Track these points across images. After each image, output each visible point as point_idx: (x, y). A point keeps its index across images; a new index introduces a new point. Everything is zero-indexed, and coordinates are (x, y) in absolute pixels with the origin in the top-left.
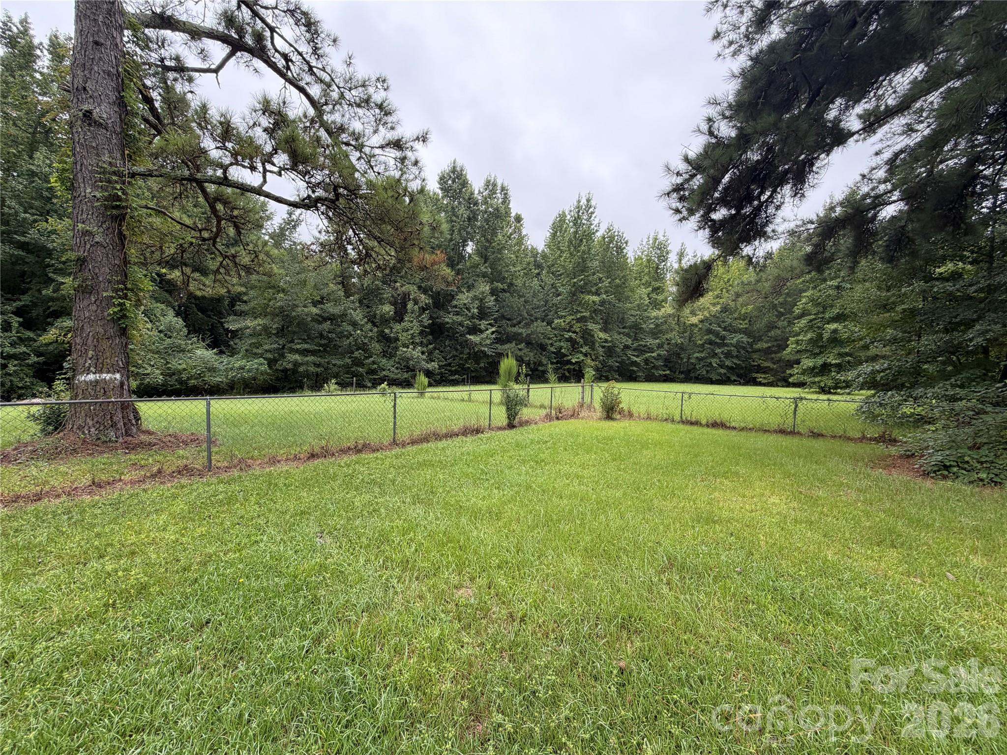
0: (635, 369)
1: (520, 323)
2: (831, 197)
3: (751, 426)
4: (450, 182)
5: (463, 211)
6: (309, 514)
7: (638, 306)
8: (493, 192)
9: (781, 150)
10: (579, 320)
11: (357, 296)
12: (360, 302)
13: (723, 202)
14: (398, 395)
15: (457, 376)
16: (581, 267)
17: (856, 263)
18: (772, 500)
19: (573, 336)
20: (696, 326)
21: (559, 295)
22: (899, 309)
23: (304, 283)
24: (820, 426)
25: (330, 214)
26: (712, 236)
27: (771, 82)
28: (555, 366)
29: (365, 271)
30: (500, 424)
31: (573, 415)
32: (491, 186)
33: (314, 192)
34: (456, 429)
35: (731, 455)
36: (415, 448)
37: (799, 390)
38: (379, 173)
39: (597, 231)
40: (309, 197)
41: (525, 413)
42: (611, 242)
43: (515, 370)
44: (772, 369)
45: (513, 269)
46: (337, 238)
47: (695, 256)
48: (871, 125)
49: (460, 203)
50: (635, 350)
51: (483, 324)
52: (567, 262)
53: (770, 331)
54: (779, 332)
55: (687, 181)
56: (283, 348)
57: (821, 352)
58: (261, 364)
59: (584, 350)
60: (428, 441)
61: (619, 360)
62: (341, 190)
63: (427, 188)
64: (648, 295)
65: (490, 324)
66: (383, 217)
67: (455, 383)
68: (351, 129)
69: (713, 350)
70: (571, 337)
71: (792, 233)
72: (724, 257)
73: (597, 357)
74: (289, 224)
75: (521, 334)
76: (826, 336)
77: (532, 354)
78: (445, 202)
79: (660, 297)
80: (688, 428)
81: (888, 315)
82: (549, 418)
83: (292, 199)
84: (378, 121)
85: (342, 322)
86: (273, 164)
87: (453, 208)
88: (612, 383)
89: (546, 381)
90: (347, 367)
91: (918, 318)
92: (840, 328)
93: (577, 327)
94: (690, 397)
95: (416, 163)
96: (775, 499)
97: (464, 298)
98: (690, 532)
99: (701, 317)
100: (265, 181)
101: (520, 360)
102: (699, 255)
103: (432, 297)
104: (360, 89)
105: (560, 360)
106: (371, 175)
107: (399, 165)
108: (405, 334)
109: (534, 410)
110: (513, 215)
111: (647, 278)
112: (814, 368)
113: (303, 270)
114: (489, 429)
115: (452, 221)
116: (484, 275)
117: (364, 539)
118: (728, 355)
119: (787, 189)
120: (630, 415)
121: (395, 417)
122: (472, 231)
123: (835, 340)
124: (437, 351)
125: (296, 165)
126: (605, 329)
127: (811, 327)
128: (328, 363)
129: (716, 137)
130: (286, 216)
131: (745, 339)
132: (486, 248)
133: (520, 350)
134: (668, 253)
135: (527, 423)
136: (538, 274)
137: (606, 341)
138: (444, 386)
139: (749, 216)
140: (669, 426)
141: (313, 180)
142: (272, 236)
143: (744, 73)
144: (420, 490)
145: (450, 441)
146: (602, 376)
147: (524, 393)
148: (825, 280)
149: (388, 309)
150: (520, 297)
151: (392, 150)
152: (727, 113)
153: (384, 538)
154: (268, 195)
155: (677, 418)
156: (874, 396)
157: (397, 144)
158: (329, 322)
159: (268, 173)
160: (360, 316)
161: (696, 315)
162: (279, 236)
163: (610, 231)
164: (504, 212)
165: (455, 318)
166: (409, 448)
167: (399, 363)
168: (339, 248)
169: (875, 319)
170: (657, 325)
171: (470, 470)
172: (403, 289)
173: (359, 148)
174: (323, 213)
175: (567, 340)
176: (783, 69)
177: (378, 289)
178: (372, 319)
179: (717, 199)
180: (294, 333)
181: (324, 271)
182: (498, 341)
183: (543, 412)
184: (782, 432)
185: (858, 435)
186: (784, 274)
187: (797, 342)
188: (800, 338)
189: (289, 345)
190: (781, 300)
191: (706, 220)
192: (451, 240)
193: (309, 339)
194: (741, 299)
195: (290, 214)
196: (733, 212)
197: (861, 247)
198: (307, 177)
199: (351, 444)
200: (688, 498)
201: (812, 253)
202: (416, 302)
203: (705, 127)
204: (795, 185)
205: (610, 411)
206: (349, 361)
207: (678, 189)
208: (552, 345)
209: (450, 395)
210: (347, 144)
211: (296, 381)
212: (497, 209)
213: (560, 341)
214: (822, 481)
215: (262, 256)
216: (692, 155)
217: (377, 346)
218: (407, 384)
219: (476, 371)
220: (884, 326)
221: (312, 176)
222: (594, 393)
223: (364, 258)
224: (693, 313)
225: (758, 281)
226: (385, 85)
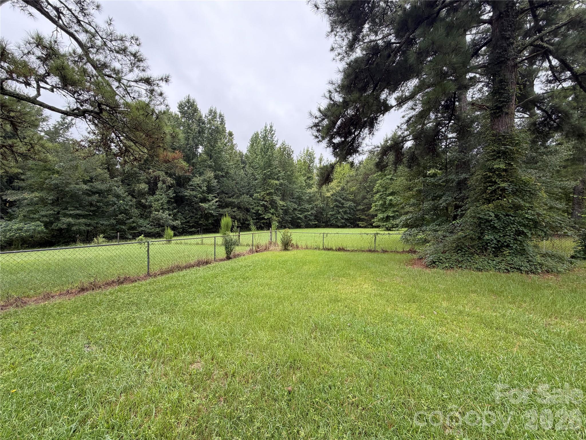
0: (300, 221)
1: (233, 196)
2: (386, 135)
3: (356, 249)
4: (186, 108)
5: (195, 127)
6: (78, 332)
7: (300, 186)
8: (214, 117)
9: (363, 111)
10: (268, 194)
11: (119, 178)
12: (122, 181)
13: (338, 134)
14: (150, 243)
15: (194, 229)
16: (269, 164)
17: (396, 168)
18: (365, 286)
19: (265, 203)
20: (330, 197)
21: (256, 180)
22: (415, 189)
23: (76, 167)
24: (386, 247)
25: (96, 122)
26: (334, 151)
27: (356, 77)
28: (255, 221)
29: (125, 161)
30: (221, 257)
31: (265, 249)
32: (213, 113)
33: (82, 106)
34: (192, 263)
35: (347, 265)
36: (164, 277)
37: (377, 229)
38: (134, 98)
39: (276, 144)
40: (78, 109)
41: (237, 250)
42: (284, 151)
43: (230, 224)
44: (365, 220)
45: (228, 164)
46: (102, 138)
47: (327, 161)
48: (400, 103)
49: (193, 122)
50: (299, 211)
51: (210, 197)
52: (260, 161)
53: (363, 200)
54: (367, 201)
55: (321, 121)
56: (58, 213)
57: (386, 211)
58: (38, 226)
59: (271, 212)
60: (173, 272)
61: (291, 216)
62: (104, 107)
63: (171, 110)
64: (305, 180)
65: (215, 197)
66: (136, 127)
67: (192, 233)
68: (112, 67)
69: (338, 210)
70: (264, 204)
71: (370, 152)
72: (340, 162)
73: (279, 215)
74: (62, 125)
75: (234, 202)
76: (387, 202)
77: (241, 214)
78: (183, 120)
79: (311, 182)
80: (326, 252)
81: (411, 192)
82: (251, 251)
83: (64, 109)
84: (133, 64)
85: (108, 195)
86: (46, 83)
87: (188, 125)
88: (287, 230)
89: (250, 230)
90: (112, 226)
91: (422, 194)
92: (393, 198)
93: (267, 198)
94: (327, 236)
95: (161, 94)
96: (366, 286)
97: (197, 180)
98: (326, 308)
99: (332, 193)
100: (39, 94)
101: (234, 218)
102: (329, 160)
103: (175, 179)
104: (119, 42)
105: (258, 217)
106: (129, 99)
107: (149, 94)
108: (156, 203)
109: (243, 248)
110: (227, 131)
111: (304, 171)
112: (383, 218)
113: (75, 159)
114: (215, 260)
115: (188, 133)
116: (210, 167)
117: (123, 344)
118: (345, 212)
119: (366, 131)
120: (297, 247)
121: (148, 258)
122: (201, 140)
123: (391, 205)
124: (180, 214)
125: (66, 86)
126: (283, 199)
127: (381, 198)
128: (97, 223)
129: (333, 101)
130: (60, 120)
131: (353, 205)
132: (211, 151)
133: (234, 212)
134: (314, 159)
135: (238, 255)
136: (244, 167)
137: (284, 206)
138: (185, 235)
139: (350, 142)
140: (317, 252)
141: (81, 97)
142: (47, 133)
143: (344, 71)
144: (166, 304)
145: (188, 271)
146: (282, 226)
147: (237, 237)
148: (386, 175)
149: (144, 186)
150: (233, 180)
151: (143, 84)
152: (338, 90)
153: (139, 340)
154: (42, 105)
155: (321, 247)
156: (407, 231)
157: (147, 81)
158: (97, 195)
159: (41, 89)
160: (123, 191)
161: (329, 192)
162: (54, 134)
163: (284, 145)
164: (221, 129)
165: (191, 193)
166: (159, 278)
167: (153, 222)
168: (104, 145)
169: (407, 194)
170: (310, 197)
171: (202, 287)
172: (155, 173)
173: (119, 80)
174: (90, 121)
175: (262, 206)
176: (361, 71)
177: (136, 173)
178: (132, 193)
179: (335, 132)
180: (68, 203)
181: (93, 160)
182: (220, 206)
183: (248, 249)
184: (370, 251)
185: (401, 250)
186: (368, 172)
187: (376, 206)
188: (377, 203)
189: (63, 211)
190: (368, 184)
191: (330, 142)
192: (188, 144)
193: (81, 206)
194: (349, 184)
195: (64, 119)
196: (343, 140)
197: (398, 161)
198: (76, 95)
199: (115, 279)
200: (325, 290)
201: (378, 162)
202: (164, 182)
203: (327, 95)
204: (369, 129)
205: (286, 245)
206: (114, 222)
207: (316, 125)
208: (253, 208)
209: (189, 241)
210: (109, 76)
211: (70, 237)
212: (217, 127)
213: (258, 206)
214: (386, 274)
215: (37, 147)
216: (322, 108)
217: (136, 211)
218: (159, 235)
219: (206, 225)
220: (409, 198)
221: (80, 95)
222: (277, 236)
223: (125, 152)
224: (328, 191)
225: (356, 175)
226: (138, 42)
